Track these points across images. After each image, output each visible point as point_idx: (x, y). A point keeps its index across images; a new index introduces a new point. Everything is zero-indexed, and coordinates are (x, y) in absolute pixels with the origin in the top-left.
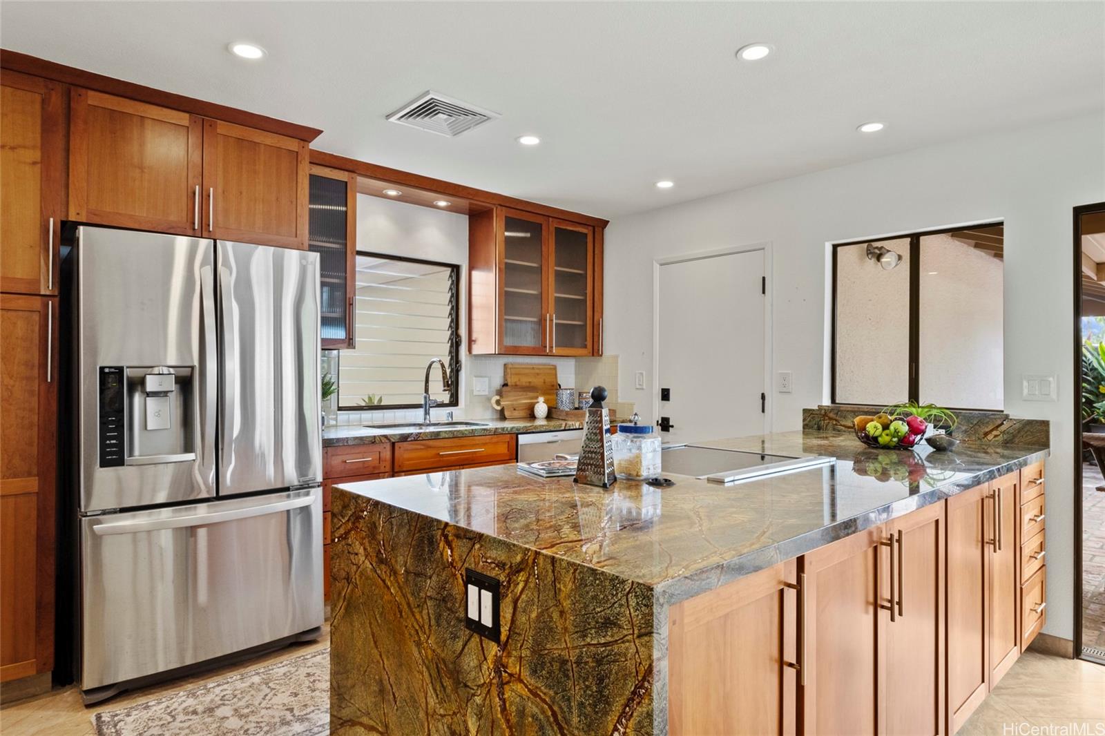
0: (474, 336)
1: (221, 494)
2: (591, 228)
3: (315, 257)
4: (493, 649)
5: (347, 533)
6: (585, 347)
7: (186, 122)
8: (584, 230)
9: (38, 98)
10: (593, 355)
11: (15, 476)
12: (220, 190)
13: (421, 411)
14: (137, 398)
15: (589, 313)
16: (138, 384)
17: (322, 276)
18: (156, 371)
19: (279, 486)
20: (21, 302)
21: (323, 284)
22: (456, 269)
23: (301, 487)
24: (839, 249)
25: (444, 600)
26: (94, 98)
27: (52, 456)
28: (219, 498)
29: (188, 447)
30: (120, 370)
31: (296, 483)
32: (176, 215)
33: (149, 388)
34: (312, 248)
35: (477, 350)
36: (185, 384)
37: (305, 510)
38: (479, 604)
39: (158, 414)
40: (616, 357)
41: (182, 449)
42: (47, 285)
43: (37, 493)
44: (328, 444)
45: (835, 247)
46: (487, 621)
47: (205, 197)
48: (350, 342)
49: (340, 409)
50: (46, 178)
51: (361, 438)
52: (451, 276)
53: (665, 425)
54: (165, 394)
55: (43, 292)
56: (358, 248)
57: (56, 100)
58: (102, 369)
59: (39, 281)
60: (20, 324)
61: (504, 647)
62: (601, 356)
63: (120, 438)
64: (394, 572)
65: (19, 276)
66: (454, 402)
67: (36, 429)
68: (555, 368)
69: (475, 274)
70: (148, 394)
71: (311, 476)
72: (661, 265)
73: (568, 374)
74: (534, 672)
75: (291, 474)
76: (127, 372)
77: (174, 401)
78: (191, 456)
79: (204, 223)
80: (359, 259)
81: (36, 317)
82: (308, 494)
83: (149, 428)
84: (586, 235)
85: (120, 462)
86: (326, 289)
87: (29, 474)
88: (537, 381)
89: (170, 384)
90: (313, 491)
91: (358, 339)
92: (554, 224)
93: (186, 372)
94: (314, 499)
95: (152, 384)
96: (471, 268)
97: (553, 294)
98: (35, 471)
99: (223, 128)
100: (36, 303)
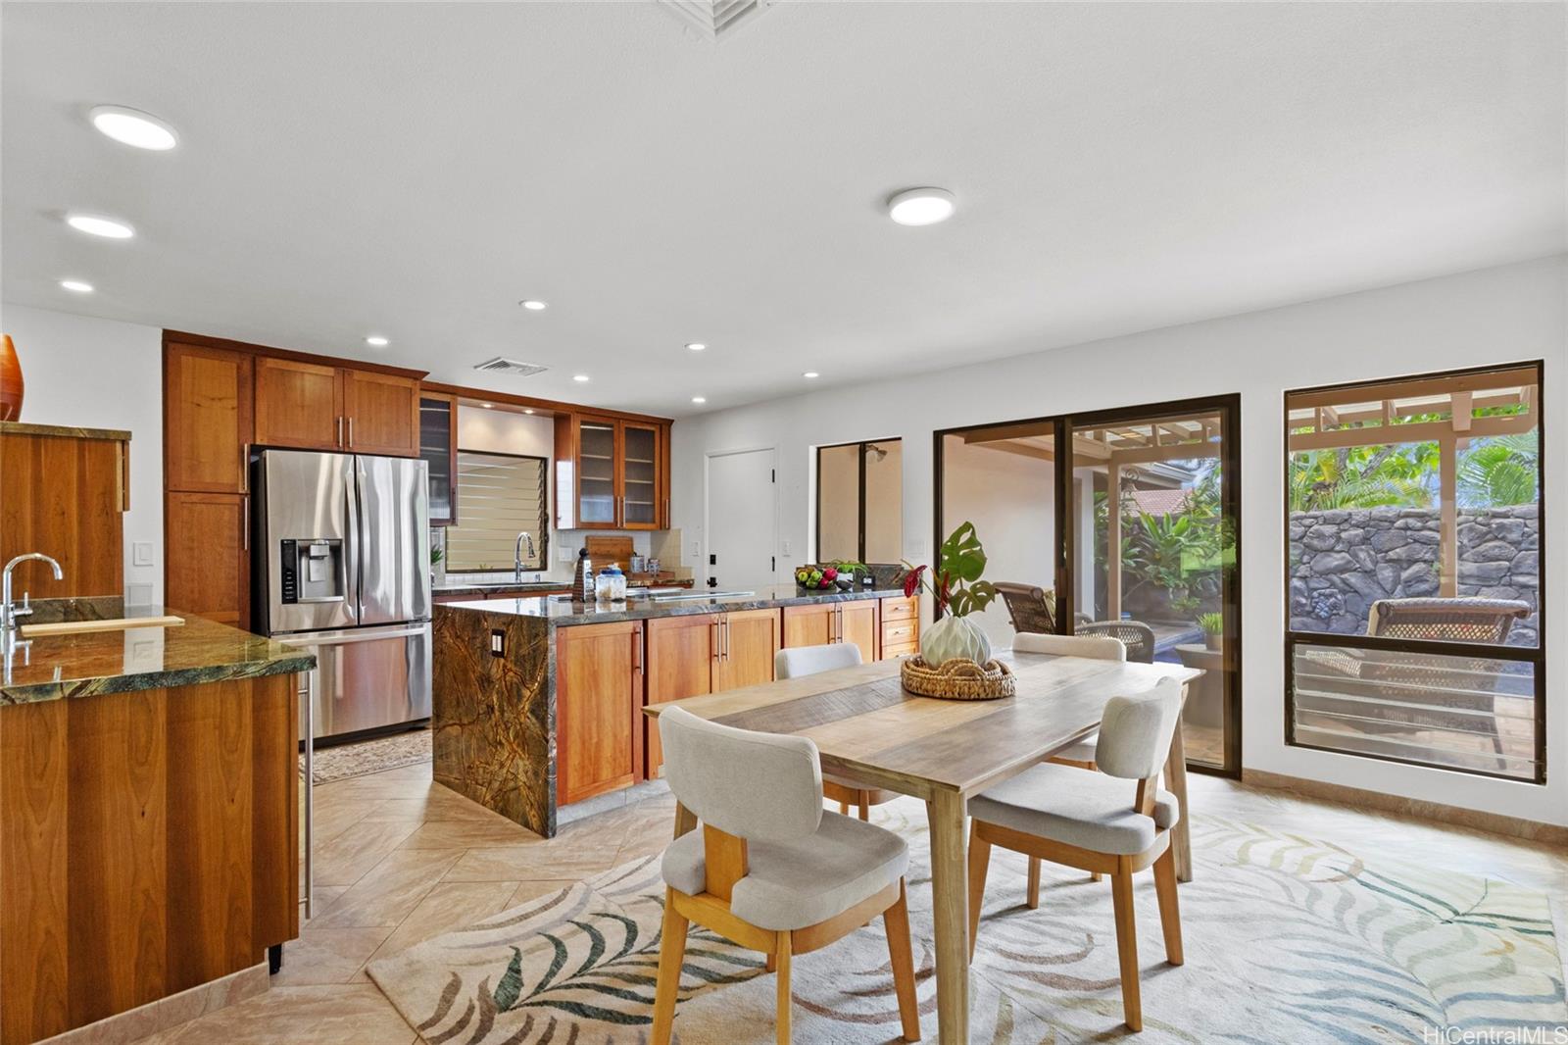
0: (559, 515)
1: (361, 623)
2: (658, 426)
3: (425, 464)
4: (502, 661)
5: (441, 628)
6: (654, 522)
7: (332, 374)
8: (652, 428)
9: (235, 365)
10: (661, 528)
11: (224, 610)
12: (356, 419)
13: (514, 574)
14: (304, 561)
15: (657, 495)
16: (306, 551)
17: (430, 472)
18: (317, 542)
19: (399, 620)
20: (227, 499)
21: (431, 478)
22: (544, 460)
23: (416, 621)
24: (822, 450)
25: (484, 646)
26: (270, 363)
27: (248, 597)
28: (359, 626)
29: (338, 592)
30: (294, 542)
31: (412, 618)
32: (327, 437)
33: (313, 553)
34: (422, 457)
35: (561, 525)
36: (336, 551)
37: (420, 638)
38: (496, 643)
39: (318, 571)
40: (679, 530)
41: (334, 592)
42: (244, 487)
43: (239, 622)
44: (436, 594)
45: (819, 449)
46: (499, 650)
47: (346, 424)
48: (453, 520)
49: (447, 572)
50: (240, 419)
51: (461, 590)
52: (540, 466)
53: (712, 583)
54: (322, 557)
55: (240, 492)
56: (459, 447)
57: (247, 366)
58: (282, 541)
59: (238, 484)
60: (227, 513)
61: (505, 658)
62: (669, 528)
63: (295, 586)
64: (463, 641)
65: (225, 482)
66: (544, 567)
67: (237, 581)
68: (631, 540)
69: (559, 463)
70: (311, 558)
71: (424, 613)
72: (710, 457)
73: (643, 545)
74: (515, 664)
75: (408, 612)
76: (298, 543)
77: (328, 564)
78: (341, 598)
79: (346, 442)
80: (459, 455)
81: (236, 508)
82: (421, 626)
83: (312, 579)
84: (653, 432)
85: (294, 601)
86: (434, 483)
87: (234, 609)
88: (616, 550)
89: (326, 551)
90: (426, 624)
91: (459, 518)
92: (624, 425)
93: (336, 543)
94: (426, 630)
95: (314, 551)
96: (556, 459)
97: (623, 479)
98: (237, 608)
99: (357, 375)
100: (237, 499)
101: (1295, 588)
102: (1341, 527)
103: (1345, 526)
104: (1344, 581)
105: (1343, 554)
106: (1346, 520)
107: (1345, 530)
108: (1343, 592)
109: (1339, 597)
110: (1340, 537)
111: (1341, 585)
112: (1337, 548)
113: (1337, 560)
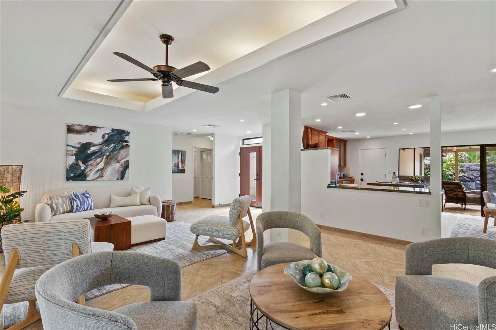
40: (350, 167)
53: (362, 180)
62: (346, 166)
72: (361, 150)
101: (478, 183)
102: (492, 167)
103: (493, 167)
104: (493, 181)
105: (493, 175)
106: (493, 166)
107: (493, 168)
108: (492, 184)
109: (491, 186)
110: (492, 170)
111: (492, 183)
112: (491, 173)
113: (491, 176)
